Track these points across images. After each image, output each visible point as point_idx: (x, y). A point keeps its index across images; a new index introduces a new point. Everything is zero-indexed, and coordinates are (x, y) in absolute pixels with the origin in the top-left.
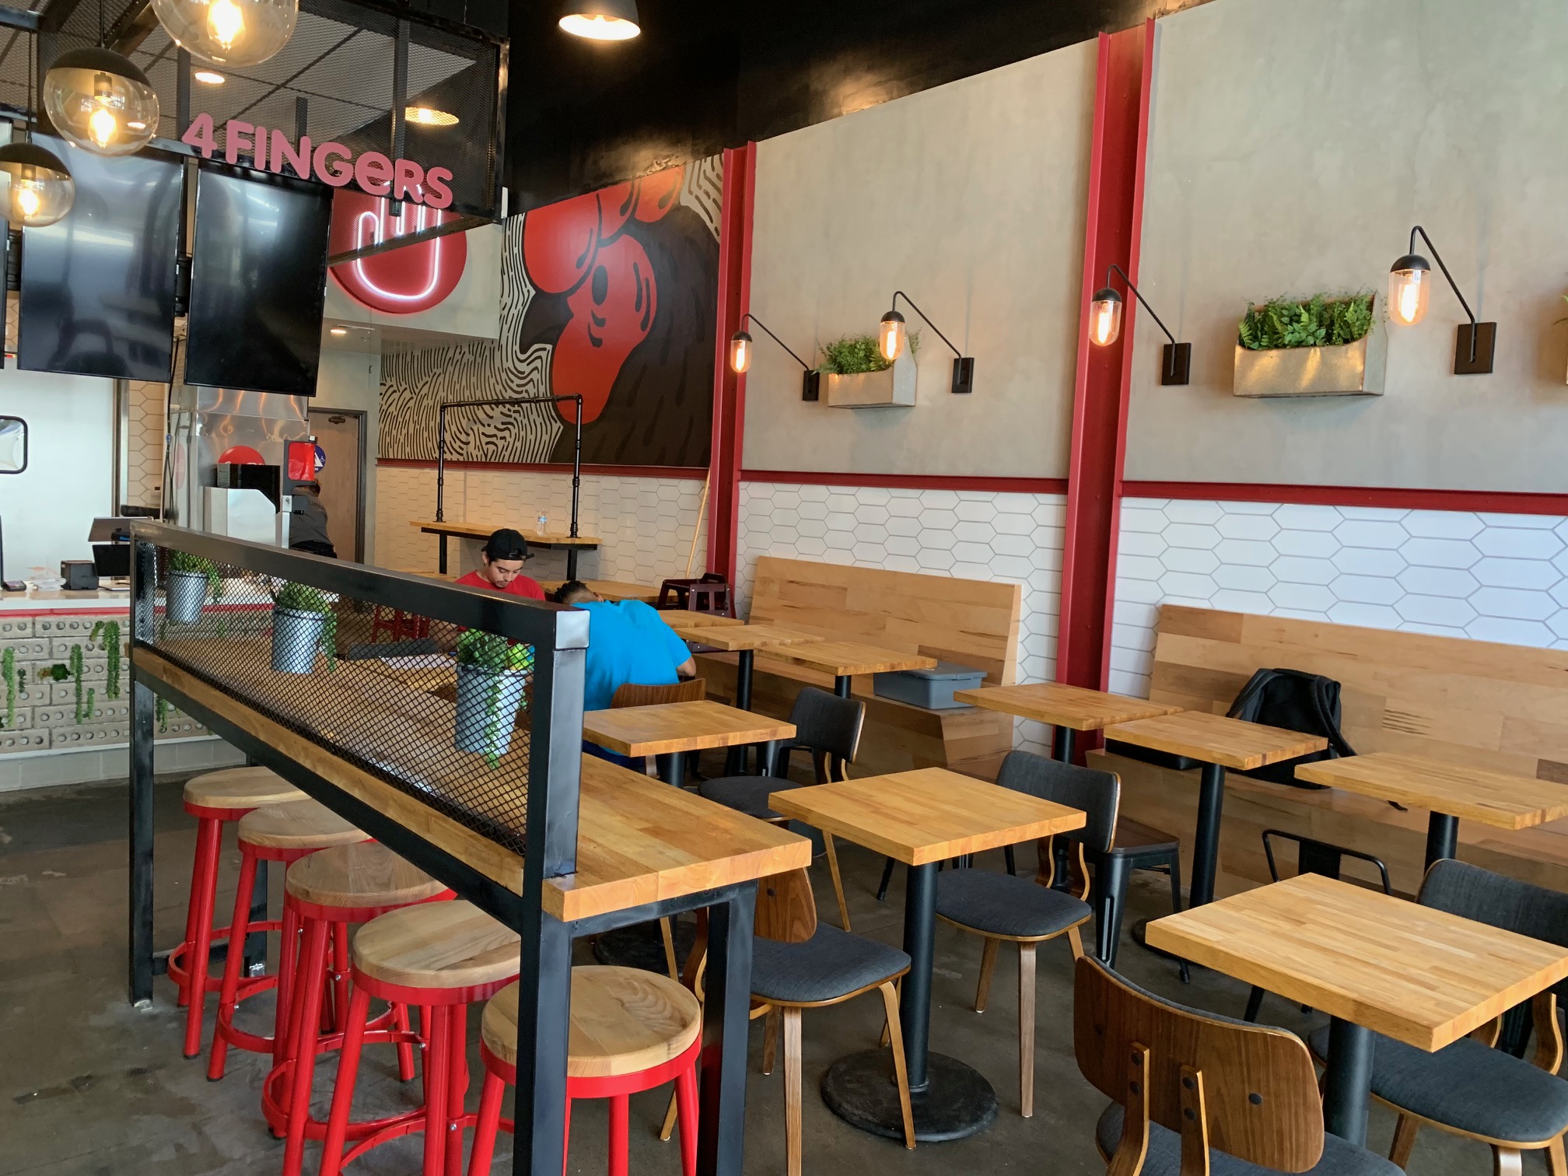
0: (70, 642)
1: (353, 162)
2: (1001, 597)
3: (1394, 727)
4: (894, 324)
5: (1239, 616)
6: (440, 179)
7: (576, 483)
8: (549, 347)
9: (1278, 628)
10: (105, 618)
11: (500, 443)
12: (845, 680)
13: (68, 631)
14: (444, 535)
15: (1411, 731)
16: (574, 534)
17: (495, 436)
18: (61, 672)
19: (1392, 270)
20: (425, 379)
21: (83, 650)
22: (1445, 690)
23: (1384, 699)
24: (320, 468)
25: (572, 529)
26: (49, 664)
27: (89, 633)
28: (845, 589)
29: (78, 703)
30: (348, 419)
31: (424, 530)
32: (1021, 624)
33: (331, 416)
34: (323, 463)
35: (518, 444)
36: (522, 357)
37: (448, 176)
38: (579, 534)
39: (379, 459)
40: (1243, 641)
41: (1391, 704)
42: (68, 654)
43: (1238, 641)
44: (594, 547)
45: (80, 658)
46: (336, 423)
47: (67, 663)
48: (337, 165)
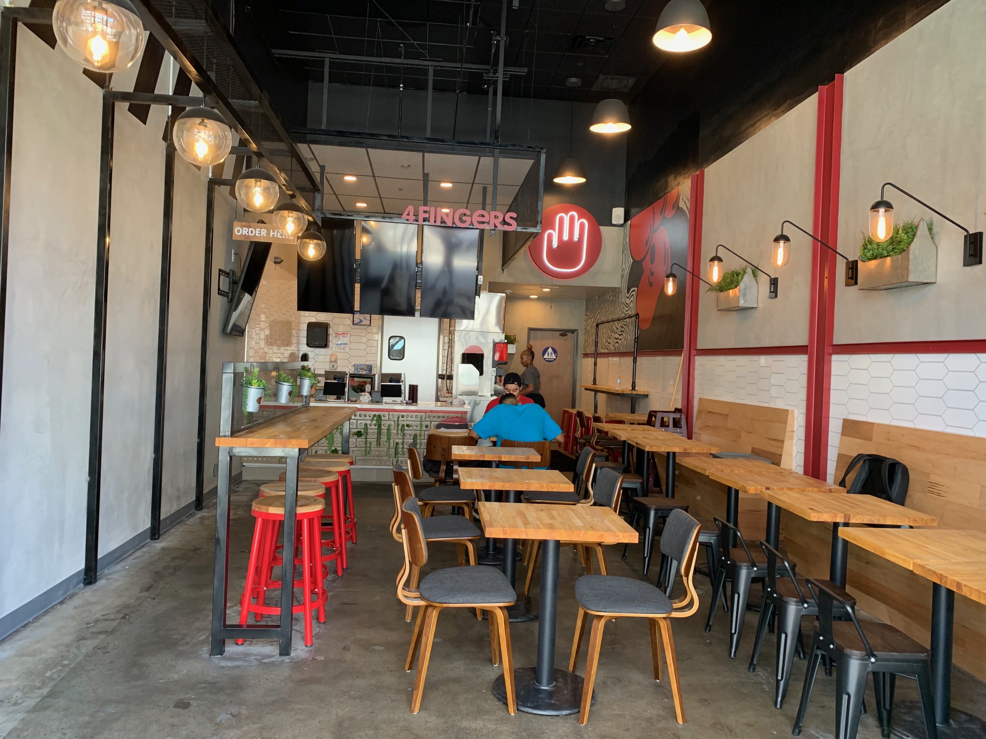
0: (364, 422)
1: (471, 216)
2: (781, 416)
3: (932, 493)
4: (716, 262)
5: (872, 424)
6: (511, 217)
7: (635, 361)
8: (636, 289)
9: (889, 431)
10: (377, 413)
11: (620, 342)
12: (671, 454)
13: (363, 418)
14: (596, 391)
15: (939, 494)
16: (634, 388)
17: (618, 338)
18: (359, 434)
19: (871, 209)
20: (599, 311)
21: (368, 426)
22: (956, 469)
23: (929, 474)
24: (555, 359)
25: (632, 386)
26: (356, 430)
27: (371, 418)
28: (727, 415)
29: (366, 447)
30: (569, 334)
31: (586, 389)
32: (795, 434)
33: (561, 332)
34: (556, 357)
35: (625, 342)
36: (628, 295)
37: (515, 215)
38: (636, 388)
39: (584, 354)
40: (873, 440)
41: (934, 478)
42: (363, 426)
43: (871, 440)
44: (646, 396)
45: (367, 429)
46: (563, 336)
47: (362, 430)
48: (464, 218)
